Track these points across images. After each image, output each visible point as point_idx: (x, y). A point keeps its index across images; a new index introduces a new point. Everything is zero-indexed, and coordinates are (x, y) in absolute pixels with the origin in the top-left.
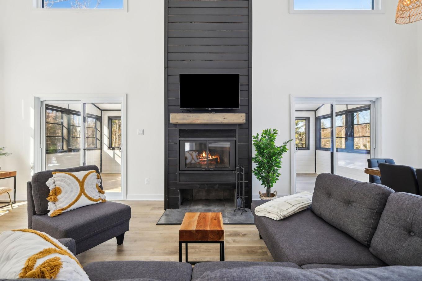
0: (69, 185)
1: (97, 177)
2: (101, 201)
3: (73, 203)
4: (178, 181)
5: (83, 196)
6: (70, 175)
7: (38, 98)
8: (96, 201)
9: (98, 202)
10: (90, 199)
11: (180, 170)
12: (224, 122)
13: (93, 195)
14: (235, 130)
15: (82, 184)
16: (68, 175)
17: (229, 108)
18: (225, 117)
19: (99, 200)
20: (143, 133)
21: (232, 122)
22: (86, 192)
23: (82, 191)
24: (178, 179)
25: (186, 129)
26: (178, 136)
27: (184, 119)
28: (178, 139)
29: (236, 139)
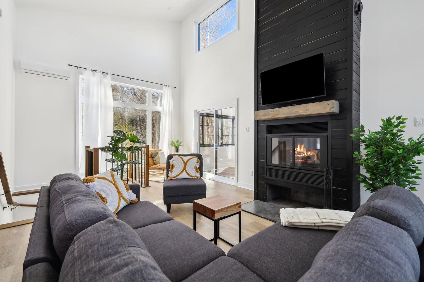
0: (178, 163)
1: (196, 161)
2: (196, 178)
3: (179, 175)
4: (265, 176)
5: (184, 172)
6: (180, 157)
7: (196, 110)
8: (192, 177)
9: (193, 178)
10: (189, 175)
11: (267, 165)
12: (306, 114)
13: (191, 172)
14: (328, 122)
15: (185, 164)
16: (179, 157)
17: (313, 96)
18: (307, 108)
19: (195, 177)
20: (249, 130)
21: (316, 113)
22: (187, 169)
23: (185, 169)
24: (265, 173)
25: (273, 125)
26: (265, 132)
27: (265, 115)
28: (266, 135)
29: (329, 133)
